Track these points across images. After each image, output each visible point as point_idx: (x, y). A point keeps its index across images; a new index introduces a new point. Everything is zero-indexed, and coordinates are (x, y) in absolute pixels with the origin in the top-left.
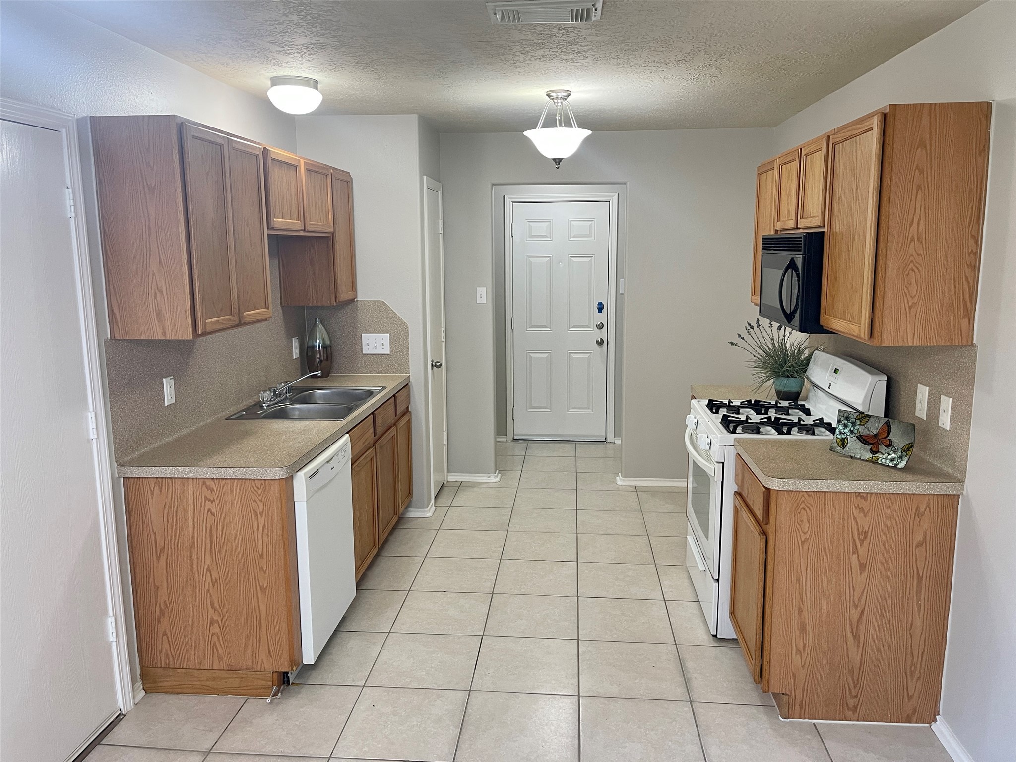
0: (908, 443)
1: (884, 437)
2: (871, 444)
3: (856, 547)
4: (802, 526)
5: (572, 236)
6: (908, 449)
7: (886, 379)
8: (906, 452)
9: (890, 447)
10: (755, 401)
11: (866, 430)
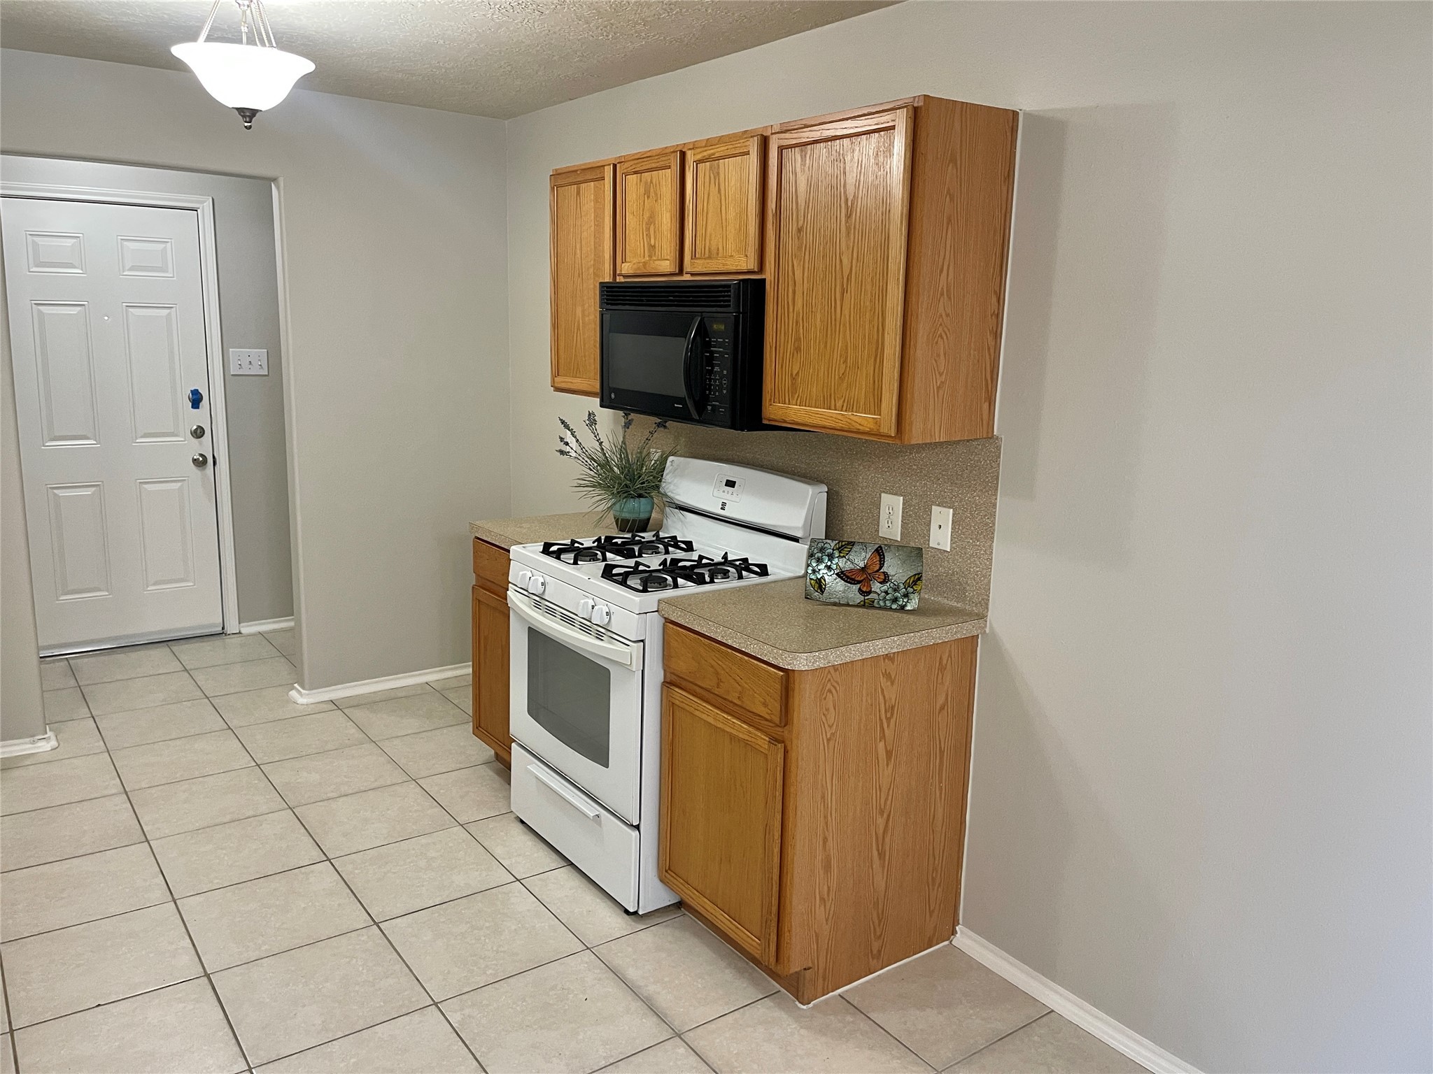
0: (912, 574)
1: (876, 570)
2: (859, 582)
3: (883, 729)
4: (828, 717)
5: (127, 268)
6: (915, 583)
7: (826, 490)
8: (912, 587)
9: (887, 582)
10: (606, 537)
11: (849, 563)
